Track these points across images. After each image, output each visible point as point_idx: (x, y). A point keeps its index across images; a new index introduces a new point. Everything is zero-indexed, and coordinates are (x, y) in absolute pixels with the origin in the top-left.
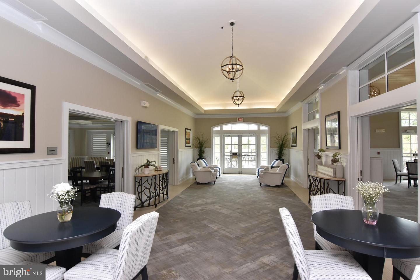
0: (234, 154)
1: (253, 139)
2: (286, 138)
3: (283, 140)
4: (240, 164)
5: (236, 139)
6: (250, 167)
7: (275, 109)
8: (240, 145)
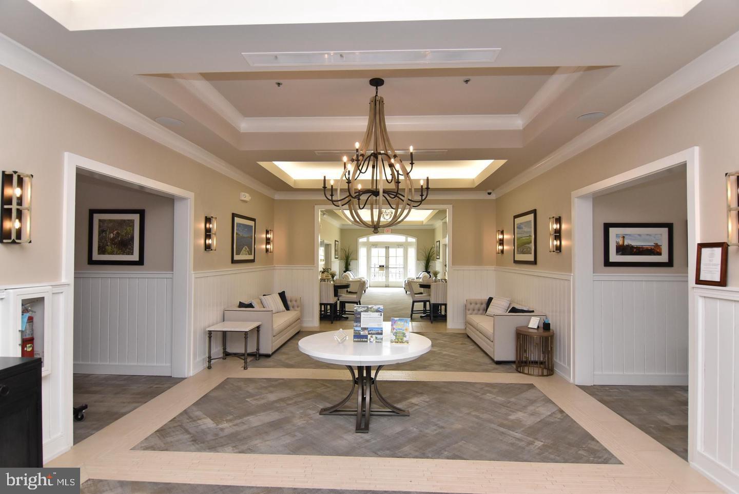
0: (381, 267)
1: (400, 251)
2: (432, 251)
3: (429, 253)
4: (387, 276)
5: (383, 251)
6: (397, 281)
7: (423, 222)
8: (387, 257)
